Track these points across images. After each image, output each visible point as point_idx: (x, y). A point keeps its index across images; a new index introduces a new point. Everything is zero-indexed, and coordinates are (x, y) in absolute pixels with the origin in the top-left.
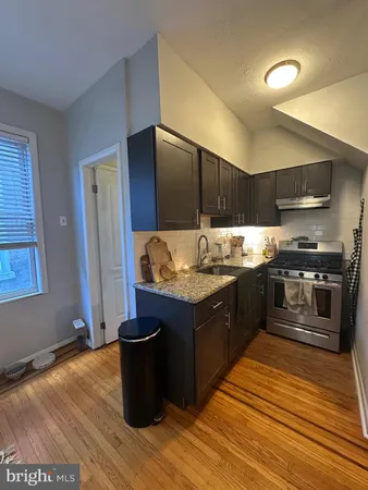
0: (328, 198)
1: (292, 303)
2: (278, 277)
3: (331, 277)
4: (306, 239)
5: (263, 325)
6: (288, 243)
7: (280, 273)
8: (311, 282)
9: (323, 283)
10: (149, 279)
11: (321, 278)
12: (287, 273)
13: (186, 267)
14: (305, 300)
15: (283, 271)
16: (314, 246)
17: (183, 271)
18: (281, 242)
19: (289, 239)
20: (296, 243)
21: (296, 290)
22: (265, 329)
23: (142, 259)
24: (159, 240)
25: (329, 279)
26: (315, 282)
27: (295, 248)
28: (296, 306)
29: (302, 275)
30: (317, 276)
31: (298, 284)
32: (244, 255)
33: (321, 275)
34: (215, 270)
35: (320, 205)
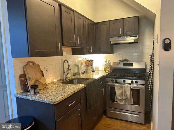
0: (137, 37)
1: (120, 98)
2: (112, 84)
4: (127, 60)
5: (105, 113)
6: (118, 63)
7: (113, 81)
8: (129, 85)
9: (135, 85)
10: (26, 90)
11: (134, 83)
12: (116, 81)
13: (55, 80)
14: (126, 96)
15: (114, 79)
16: (132, 65)
17: (53, 83)
18: (114, 63)
19: (118, 61)
20: (122, 63)
21: (121, 90)
22: (106, 115)
23: (21, 76)
24: (34, 64)
25: (138, 83)
26: (132, 85)
27: (121, 66)
28: (122, 100)
29: (124, 81)
30: (132, 82)
31: (122, 87)
32: (93, 71)
33: (134, 81)
34: (74, 81)
35: (133, 41)
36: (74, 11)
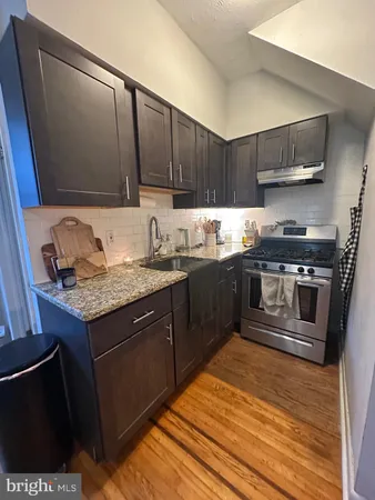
0: (322, 168)
1: (270, 303)
2: (254, 272)
3: (318, 271)
4: (294, 222)
6: (273, 229)
7: (256, 265)
8: (293, 277)
9: (308, 278)
11: (306, 272)
12: (265, 266)
13: (128, 260)
14: (285, 300)
15: (260, 262)
16: (303, 231)
18: (264, 228)
19: (274, 224)
20: (281, 228)
21: (275, 287)
24: (77, 222)
25: (316, 274)
26: (299, 278)
27: (279, 234)
28: (274, 307)
29: (282, 268)
30: (301, 270)
31: (278, 280)
32: (219, 243)
33: (306, 268)
34: (174, 262)
35: (310, 176)
36: (170, 107)
